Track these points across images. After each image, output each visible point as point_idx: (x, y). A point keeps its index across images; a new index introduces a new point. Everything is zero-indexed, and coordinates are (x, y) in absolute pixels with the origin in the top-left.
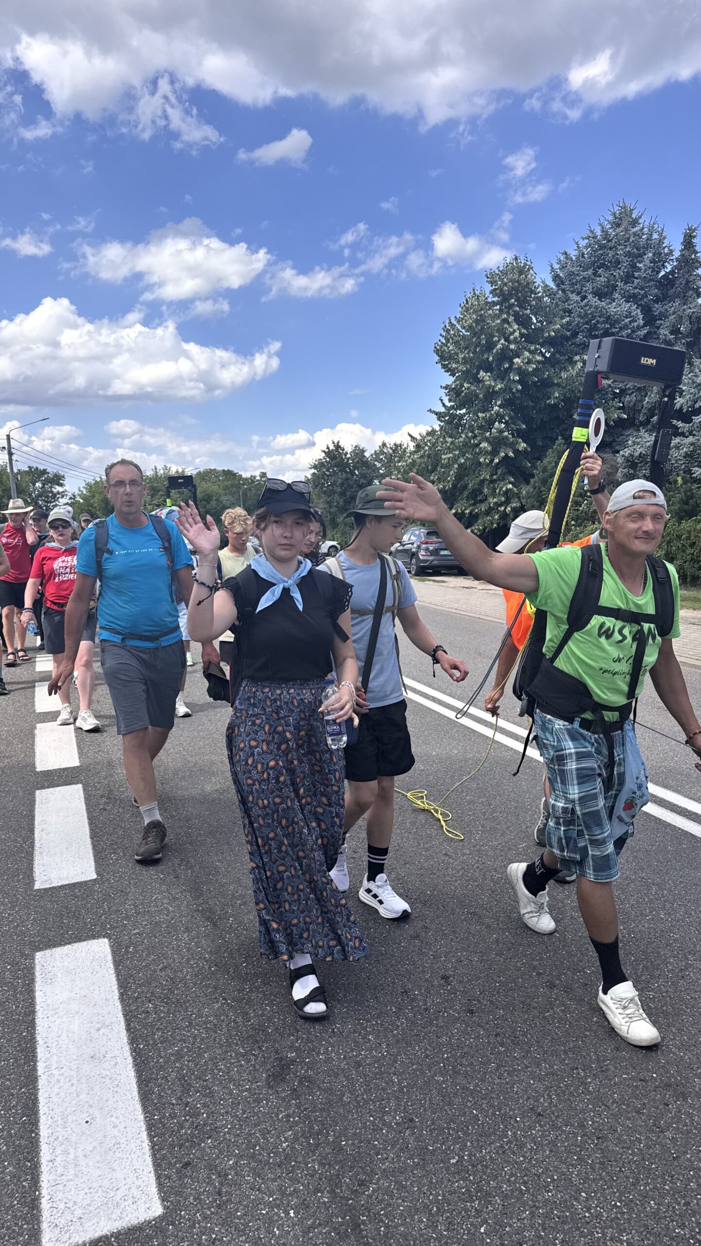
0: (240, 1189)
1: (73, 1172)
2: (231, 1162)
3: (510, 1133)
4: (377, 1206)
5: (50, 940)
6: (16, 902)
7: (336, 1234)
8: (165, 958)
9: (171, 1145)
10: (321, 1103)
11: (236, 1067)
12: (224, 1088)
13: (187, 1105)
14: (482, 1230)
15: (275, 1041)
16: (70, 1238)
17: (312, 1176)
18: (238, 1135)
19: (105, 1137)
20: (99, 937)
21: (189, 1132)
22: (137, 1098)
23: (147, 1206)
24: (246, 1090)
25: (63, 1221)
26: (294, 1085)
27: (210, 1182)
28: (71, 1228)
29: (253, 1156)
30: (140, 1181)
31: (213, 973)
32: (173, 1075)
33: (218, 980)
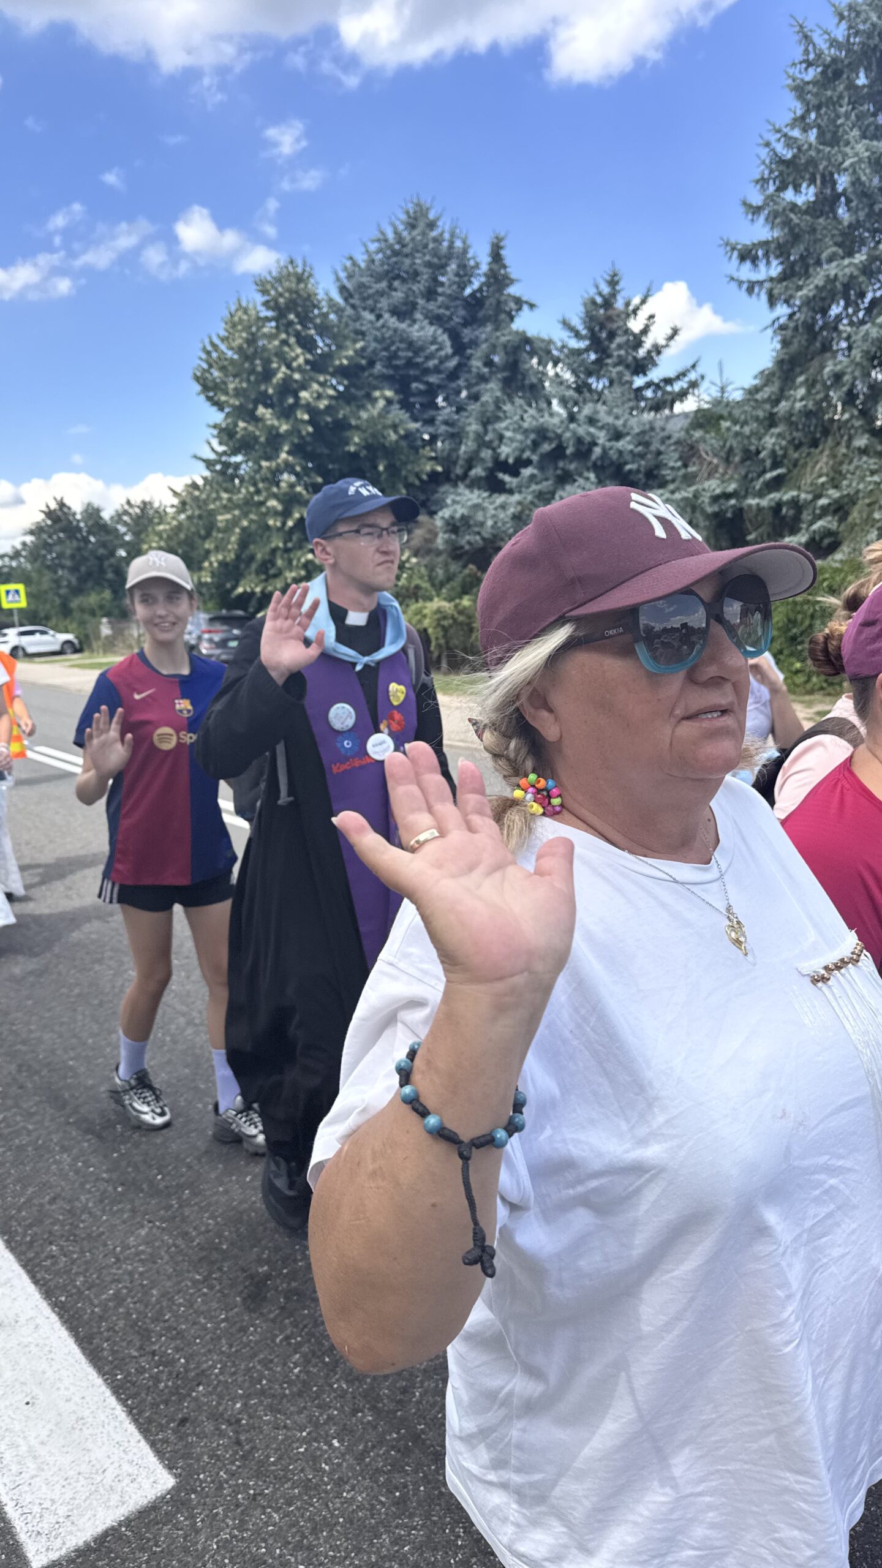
0: (262, 1432)
1: (34, 1466)
2: (238, 1405)
7: (396, 1452)
8: (49, 1188)
9: (153, 1404)
11: (198, 1297)
12: (194, 1323)
15: (236, 1258)
16: (64, 1543)
17: (342, 1397)
18: (234, 1374)
19: (60, 1415)
21: (170, 1383)
22: (84, 1360)
23: (152, 1480)
24: (223, 1321)
25: (46, 1526)
26: (280, 1302)
28: (61, 1530)
30: (131, 1454)
31: (122, 1194)
32: (121, 1323)
33: (132, 1201)
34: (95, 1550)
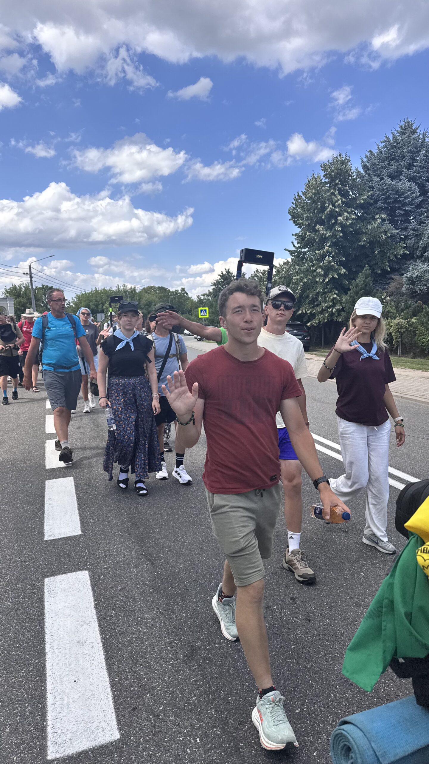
0: (166, 725)
1: (66, 712)
2: (161, 708)
3: (332, 695)
4: (250, 737)
5: (53, 571)
6: (33, 548)
7: (225, 754)
8: (122, 583)
9: (125, 697)
10: (216, 674)
11: (165, 650)
12: (158, 663)
13: (135, 672)
14: (315, 754)
15: (189, 635)
16: (64, 751)
17: (210, 718)
18: (166, 692)
19: (86, 690)
20: (82, 570)
21: (136, 689)
22: (105, 668)
23: (111, 733)
24: (171, 664)
25: (60, 741)
26: (200, 662)
27: (149, 720)
28: (65, 745)
29: (174, 705)
30: (107, 717)
31: (151, 593)
32: (127, 654)
33: (154, 597)
34: (75, 759)
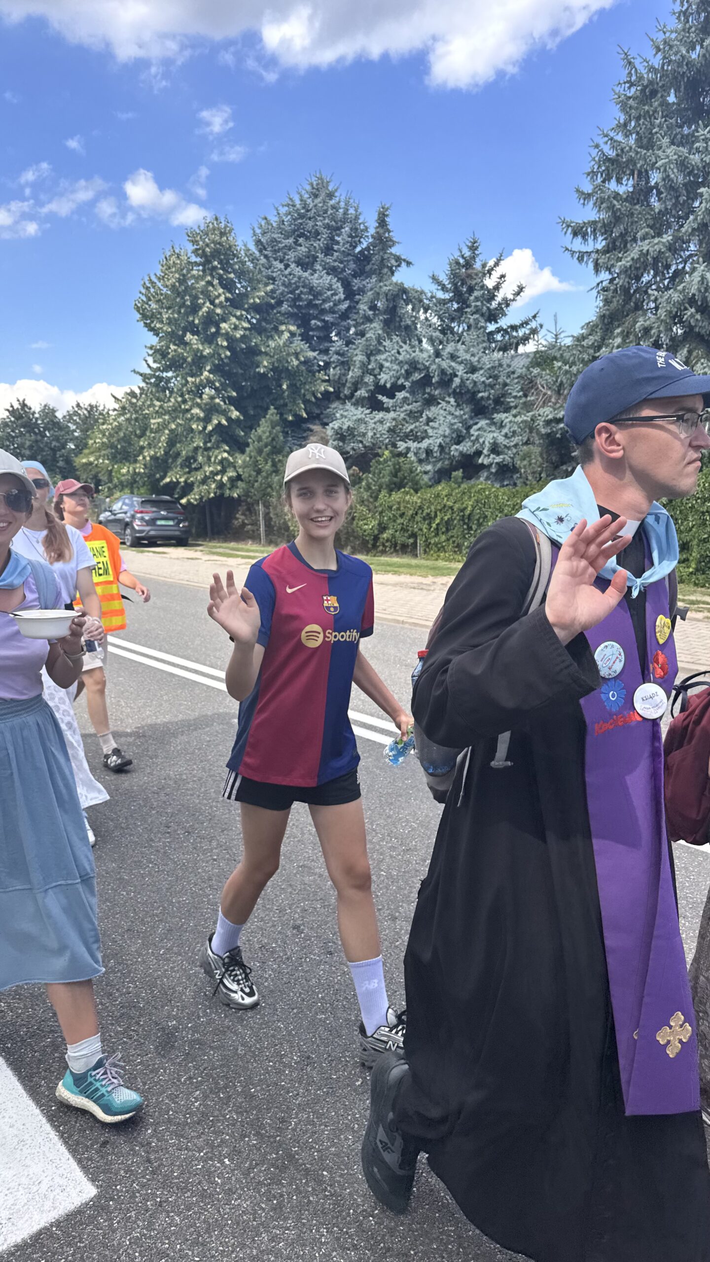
0: (168, 1153)
2: (149, 1131)
4: (304, 1136)
9: (80, 1130)
10: (218, 1060)
15: (151, 1014)
23: (78, 1189)
24: (139, 1064)
26: (185, 1049)
30: (61, 1169)
